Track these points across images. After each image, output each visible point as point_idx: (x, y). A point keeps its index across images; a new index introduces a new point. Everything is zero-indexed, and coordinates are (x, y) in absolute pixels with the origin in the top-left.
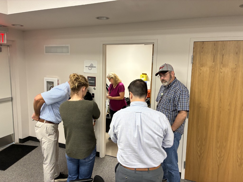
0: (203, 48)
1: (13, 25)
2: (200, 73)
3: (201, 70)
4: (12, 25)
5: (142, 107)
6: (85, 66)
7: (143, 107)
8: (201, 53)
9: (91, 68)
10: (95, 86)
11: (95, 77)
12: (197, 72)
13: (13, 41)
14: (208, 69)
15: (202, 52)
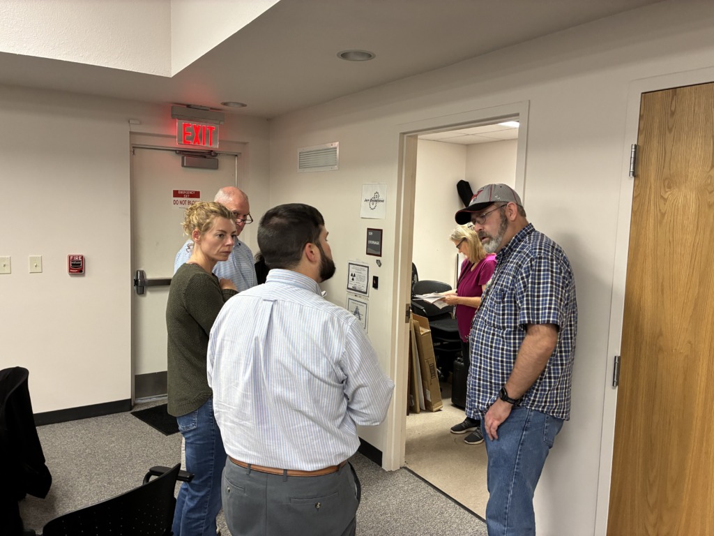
0: (673, 113)
1: (225, 104)
2: (663, 215)
3: (665, 200)
4: (222, 104)
5: (285, 285)
6: (363, 200)
7: (289, 286)
8: (667, 132)
9: (375, 203)
10: (380, 256)
11: (381, 230)
12: (652, 207)
13: (245, 143)
14: (692, 196)
15: (670, 130)
